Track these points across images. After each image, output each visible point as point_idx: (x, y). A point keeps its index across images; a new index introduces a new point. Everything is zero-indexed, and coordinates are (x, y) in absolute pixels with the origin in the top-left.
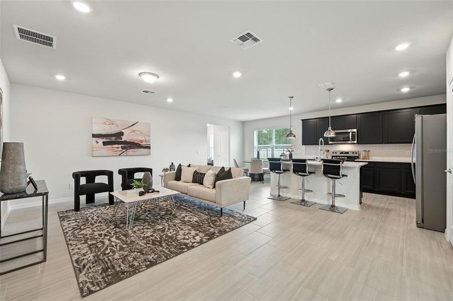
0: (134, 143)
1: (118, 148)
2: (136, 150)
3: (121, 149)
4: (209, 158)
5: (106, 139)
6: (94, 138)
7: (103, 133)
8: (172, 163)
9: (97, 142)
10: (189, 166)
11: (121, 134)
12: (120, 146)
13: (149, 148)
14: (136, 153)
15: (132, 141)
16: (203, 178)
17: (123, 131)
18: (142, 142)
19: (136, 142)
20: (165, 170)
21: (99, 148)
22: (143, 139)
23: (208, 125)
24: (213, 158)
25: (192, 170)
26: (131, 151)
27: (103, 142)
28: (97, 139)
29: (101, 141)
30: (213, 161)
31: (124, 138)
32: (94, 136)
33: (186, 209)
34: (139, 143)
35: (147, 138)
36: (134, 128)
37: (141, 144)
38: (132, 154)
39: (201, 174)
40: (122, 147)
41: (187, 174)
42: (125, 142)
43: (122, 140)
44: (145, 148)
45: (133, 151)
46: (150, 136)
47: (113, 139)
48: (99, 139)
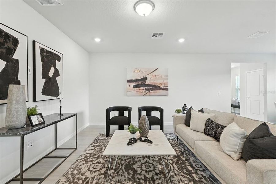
1: (143, 90)
2: (156, 91)
3: (145, 91)
4: (234, 99)
5: (135, 83)
6: (128, 83)
7: (134, 78)
8: (185, 105)
9: (130, 86)
10: (201, 111)
11: (146, 79)
13: (167, 89)
14: (156, 94)
15: (153, 84)
16: (220, 133)
17: (146, 76)
18: (161, 84)
19: (157, 85)
20: (178, 111)
21: (131, 90)
22: (161, 82)
23: (233, 65)
24: (239, 99)
25: (205, 116)
26: (152, 92)
28: (130, 83)
29: (132, 85)
30: (239, 103)
31: (147, 82)
32: (128, 81)
33: (189, 173)
34: (159, 85)
35: (165, 81)
36: (154, 73)
37: (160, 86)
39: (218, 125)
40: (146, 89)
41: (198, 121)
42: (148, 85)
43: (146, 84)
44: (163, 89)
45: (154, 93)
46: (168, 79)
47: (140, 83)
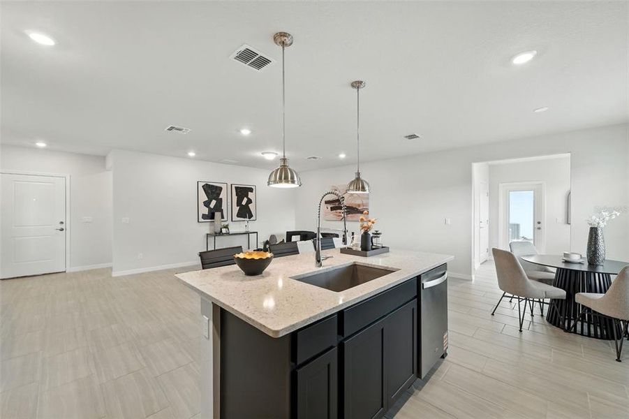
0: (352, 207)
1: (340, 213)
2: (354, 215)
5: (333, 205)
9: (327, 208)
14: (354, 219)
15: (350, 206)
17: (344, 196)
18: (359, 206)
19: (354, 206)
21: (328, 213)
22: (360, 202)
28: (328, 205)
29: (330, 207)
31: (345, 203)
32: (326, 202)
35: (365, 202)
42: (346, 207)
44: (362, 212)
47: (337, 204)
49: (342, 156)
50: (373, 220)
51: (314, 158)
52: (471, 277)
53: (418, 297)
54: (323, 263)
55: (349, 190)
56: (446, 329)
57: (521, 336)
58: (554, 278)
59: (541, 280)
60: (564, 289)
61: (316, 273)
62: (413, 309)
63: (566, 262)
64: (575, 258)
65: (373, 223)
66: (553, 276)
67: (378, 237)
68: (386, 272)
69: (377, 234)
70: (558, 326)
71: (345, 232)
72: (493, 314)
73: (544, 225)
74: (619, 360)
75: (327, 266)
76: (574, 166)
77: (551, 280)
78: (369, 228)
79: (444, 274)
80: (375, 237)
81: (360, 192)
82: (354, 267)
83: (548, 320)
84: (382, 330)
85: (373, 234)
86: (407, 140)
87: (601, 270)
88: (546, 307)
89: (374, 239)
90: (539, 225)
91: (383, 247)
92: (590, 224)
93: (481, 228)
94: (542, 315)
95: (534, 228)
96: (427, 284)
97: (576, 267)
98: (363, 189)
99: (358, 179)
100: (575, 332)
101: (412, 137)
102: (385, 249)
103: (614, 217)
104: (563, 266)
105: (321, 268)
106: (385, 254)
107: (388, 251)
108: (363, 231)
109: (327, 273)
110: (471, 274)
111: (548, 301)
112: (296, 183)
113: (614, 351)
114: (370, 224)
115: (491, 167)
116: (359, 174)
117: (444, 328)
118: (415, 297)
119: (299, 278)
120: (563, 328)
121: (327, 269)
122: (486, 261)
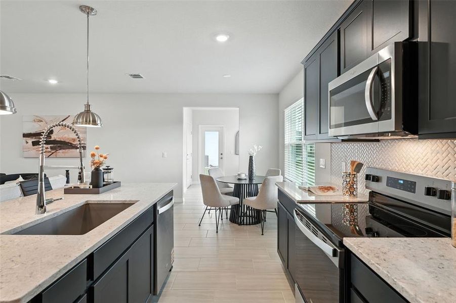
0: (64, 142)
1: (47, 148)
2: (67, 150)
3: (49, 150)
5: (35, 138)
6: (25, 138)
7: (33, 131)
9: (27, 143)
11: (52, 132)
12: (50, 146)
14: (67, 155)
15: (62, 140)
18: (73, 140)
19: (67, 141)
21: (29, 148)
26: (61, 152)
27: (32, 142)
28: (27, 138)
29: (30, 141)
31: (54, 137)
32: (25, 135)
34: (71, 142)
35: (81, 136)
37: (73, 143)
38: (63, 155)
40: (51, 148)
42: (54, 142)
43: (51, 139)
44: (77, 148)
45: (63, 153)
48: (29, 139)
49: (53, 82)
50: (104, 155)
51: (8, 77)
52: (182, 200)
53: (154, 223)
54: (48, 207)
55: (76, 123)
56: (172, 246)
57: (217, 235)
58: (233, 191)
59: (226, 194)
60: (238, 197)
61: (39, 222)
62: (151, 235)
63: (239, 179)
64: (243, 176)
65: (106, 158)
66: (232, 190)
67: (110, 172)
68: (125, 205)
69: (108, 169)
70: (235, 223)
71: (81, 169)
72: (200, 225)
73: (224, 156)
74: (263, 234)
75: (52, 210)
76: (241, 116)
77: (231, 193)
78: (101, 163)
79: (171, 199)
80: (107, 172)
81: (91, 126)
82: (87, 206)
83: (230, 220)
84: (128, 261)
85: (104, 169)
86: (131, 78)
87: (254, 182)
88: (229, 211)
89: (105, 175)
90: (222, 156)
91: (114, 182)
92: (250, 154)
93: (187, 159)
94: (227, 218)
95: (219, 158)
96: (161, 210)
97: (243, 182)
98: (94, 122)
99: (88, 111)
100: (243, 224)
101: (136, 76)
102: (117, 184)
103: (259, 149)
104: (237, 182)
105: (46, 215)
106: (117, 189)
107: (120, 186)
108: (93, 168)
109: (53, 219)
110: (182, 198)
111: (230, 207)
112: (8, 109)
113: (260, 230)
114: (102, 159)
115: (193, 111)
116: (88, 106)
117: (172, 245)
118: (152, 223)
119: (16, 231)
120: (238, 224)
121: (54, 214)
122: (191, 185)
